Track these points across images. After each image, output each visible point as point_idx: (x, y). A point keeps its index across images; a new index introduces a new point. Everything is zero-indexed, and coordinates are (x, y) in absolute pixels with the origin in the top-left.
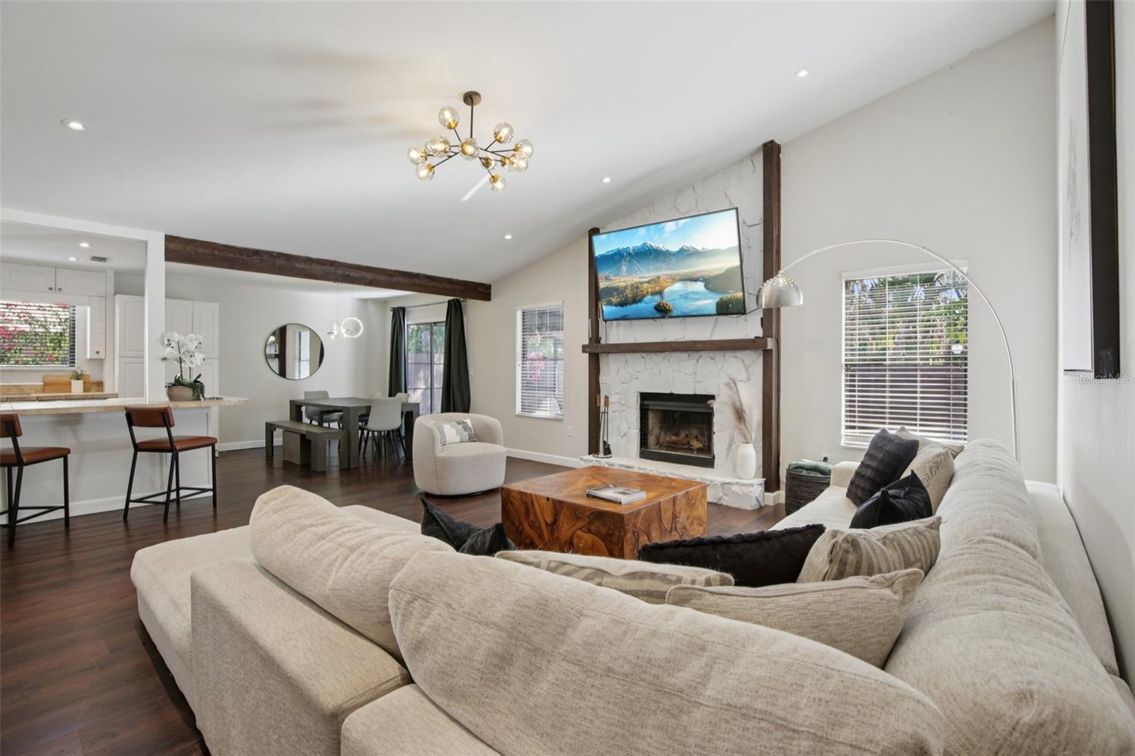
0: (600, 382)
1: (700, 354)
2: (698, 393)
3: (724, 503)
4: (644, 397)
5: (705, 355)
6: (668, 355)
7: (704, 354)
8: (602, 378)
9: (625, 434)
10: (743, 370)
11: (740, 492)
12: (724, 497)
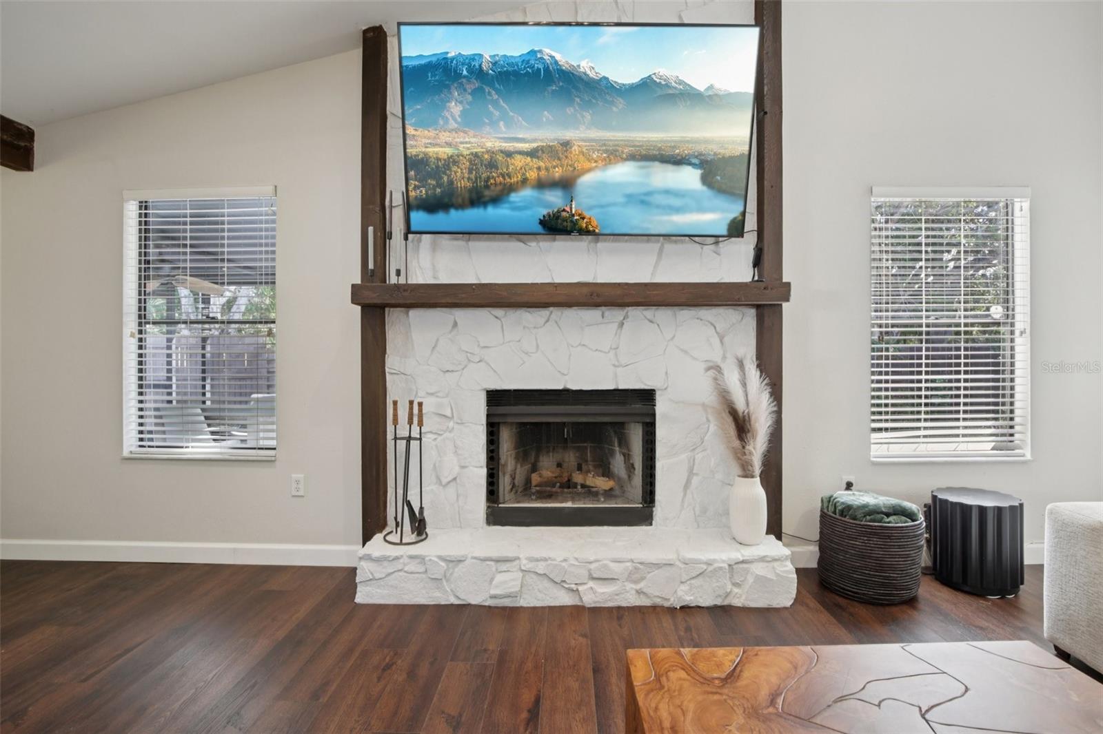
0: (387, 370)
1: (625, 311)
2: (621, 387)
3: (737, 602)
4: (495, 398)
5: (636, 314)
6: (556, 313)
7: (634, 312)
8: (392, 362)
9: (455, 479)
10: (716, 341)
11: (771, 576)
12: (736, 590)
